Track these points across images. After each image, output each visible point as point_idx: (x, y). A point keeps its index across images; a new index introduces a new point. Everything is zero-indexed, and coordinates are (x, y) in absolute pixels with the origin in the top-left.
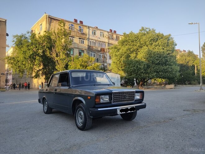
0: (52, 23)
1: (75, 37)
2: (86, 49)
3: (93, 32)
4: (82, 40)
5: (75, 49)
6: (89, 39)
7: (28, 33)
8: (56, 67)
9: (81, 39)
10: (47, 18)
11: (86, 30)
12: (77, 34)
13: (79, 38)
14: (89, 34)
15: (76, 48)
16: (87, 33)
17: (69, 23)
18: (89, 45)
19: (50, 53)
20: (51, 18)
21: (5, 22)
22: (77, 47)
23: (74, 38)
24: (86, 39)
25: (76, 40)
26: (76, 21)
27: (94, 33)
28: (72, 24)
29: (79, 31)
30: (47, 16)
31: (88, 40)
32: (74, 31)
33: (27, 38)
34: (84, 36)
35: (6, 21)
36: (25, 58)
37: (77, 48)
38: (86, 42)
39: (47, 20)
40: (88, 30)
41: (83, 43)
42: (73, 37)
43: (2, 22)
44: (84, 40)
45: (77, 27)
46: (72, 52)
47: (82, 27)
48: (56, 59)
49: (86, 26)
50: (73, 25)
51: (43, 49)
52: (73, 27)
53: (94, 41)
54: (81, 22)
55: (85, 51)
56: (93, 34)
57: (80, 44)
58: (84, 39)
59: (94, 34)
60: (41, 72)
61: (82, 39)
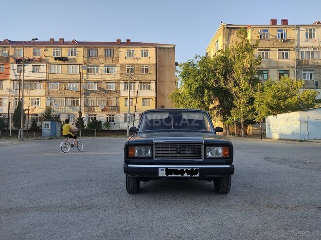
0: (232, 36)
1: (270, 49)
2: (292, 68)
3: (307, 34)
4: (285, 52)
5: (270, 70)
6: (298, 48)
7: (196, 58)
8: (235, 103)
9: (282, 50)
10: (224, 30)
11: (291, 34)
12: (275, 43)
13: (279, 50)
14: (299, 40)
15: (273, 68)
16: (296, 37)
17: (260, 29)
18: (300, 58)
19: (224, 82)
20: (231, 28)
21: (174, 48)
22: (274, 66)
23: (269, 52)
24: (293, 49)
25: (274, 55)
26: (274, 22)
27: (310, 34)
28: (264, 29)
29: (279, 37)
30: (224, 26)
31: (298, 51)
32: (269, 40)
33: (195, 65)
34: (288, 45)
35: (174, 46)
36: (190, 93)
37: (275, 68)
38: (293, 55)
39: (223, 33)
40: (296, 32)
41: (287, 57)
42: (268, 50)
43: (171, 49)
44: (288, 52)
45: (274, 32)
46: (265, 76)
47: (283, 29)
48: (234, 90)
49: (292, 27)
50: (267, 31)
51: (214, 78)
52: (267, 34)
53: (311, 50)
54: (285, 22)
55: (292, 72)
56: (307, 37)
57: (282, 61)
58: (288, 50)
59: (311, 37)
60: (215, 112)
61: (285, 50)
